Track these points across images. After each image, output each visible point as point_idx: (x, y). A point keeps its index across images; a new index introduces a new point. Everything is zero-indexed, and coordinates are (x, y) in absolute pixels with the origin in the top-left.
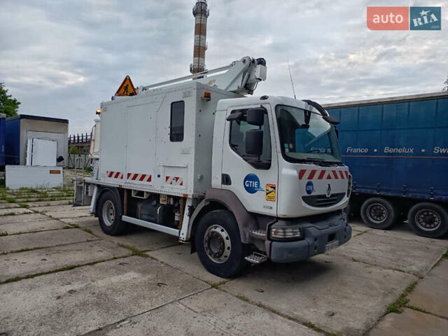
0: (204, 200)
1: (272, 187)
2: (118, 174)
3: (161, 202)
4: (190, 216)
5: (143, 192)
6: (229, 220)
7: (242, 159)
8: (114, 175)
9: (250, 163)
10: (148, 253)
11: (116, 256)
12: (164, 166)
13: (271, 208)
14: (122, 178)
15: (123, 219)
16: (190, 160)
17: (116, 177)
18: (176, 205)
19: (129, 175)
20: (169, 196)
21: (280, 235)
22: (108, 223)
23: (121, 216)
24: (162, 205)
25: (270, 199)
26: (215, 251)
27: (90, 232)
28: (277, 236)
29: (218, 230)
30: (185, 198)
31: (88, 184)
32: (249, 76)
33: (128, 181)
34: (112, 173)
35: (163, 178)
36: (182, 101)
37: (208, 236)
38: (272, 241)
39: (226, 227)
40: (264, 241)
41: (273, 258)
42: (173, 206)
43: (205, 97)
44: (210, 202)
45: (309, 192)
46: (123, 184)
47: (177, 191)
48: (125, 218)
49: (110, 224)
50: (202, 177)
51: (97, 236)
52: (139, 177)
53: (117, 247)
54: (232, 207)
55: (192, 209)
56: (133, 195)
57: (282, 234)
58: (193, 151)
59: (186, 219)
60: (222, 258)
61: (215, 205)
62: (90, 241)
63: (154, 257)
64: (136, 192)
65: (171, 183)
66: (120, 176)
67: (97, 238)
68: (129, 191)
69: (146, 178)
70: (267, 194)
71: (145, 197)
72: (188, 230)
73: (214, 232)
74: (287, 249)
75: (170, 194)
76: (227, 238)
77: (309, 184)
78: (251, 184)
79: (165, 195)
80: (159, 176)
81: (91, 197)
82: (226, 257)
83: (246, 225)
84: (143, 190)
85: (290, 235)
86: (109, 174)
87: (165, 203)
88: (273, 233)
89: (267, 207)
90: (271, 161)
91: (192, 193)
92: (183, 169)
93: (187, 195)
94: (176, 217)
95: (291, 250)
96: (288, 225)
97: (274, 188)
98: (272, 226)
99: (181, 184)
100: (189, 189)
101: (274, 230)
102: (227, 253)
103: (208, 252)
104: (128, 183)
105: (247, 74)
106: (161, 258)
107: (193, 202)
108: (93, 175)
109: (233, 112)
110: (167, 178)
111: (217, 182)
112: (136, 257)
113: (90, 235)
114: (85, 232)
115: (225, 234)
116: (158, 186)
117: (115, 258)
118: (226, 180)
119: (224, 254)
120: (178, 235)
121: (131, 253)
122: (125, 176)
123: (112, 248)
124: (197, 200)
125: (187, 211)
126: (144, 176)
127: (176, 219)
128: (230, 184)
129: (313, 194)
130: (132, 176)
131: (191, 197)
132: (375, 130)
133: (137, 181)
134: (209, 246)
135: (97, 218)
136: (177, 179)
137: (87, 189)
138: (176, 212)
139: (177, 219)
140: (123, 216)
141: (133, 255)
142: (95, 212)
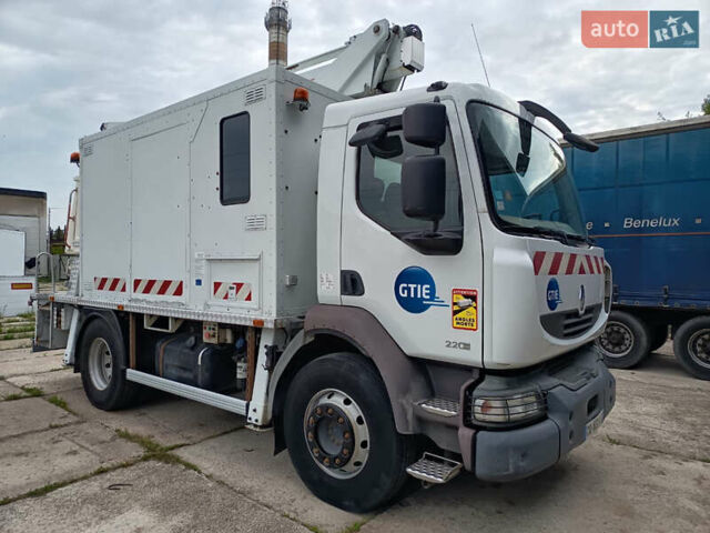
0: (302, 332)
1: (466, 297)
2: (116, 281)
3: (205, 340)
4: (270, 369)
5: (167, 318)
6: (363, 379)
7: (388, 233)
8: (108, 284)
9: (408, 241)
10: (178, 452)
11: (105, 465)
12: (208, 260)
13: (467, 346)
14: (124, 290)
15: (129, 377)
16: (266, 245)
17: (113, 288)
18: (239, 344)
19: (137, 283)
20: (222, 326)
21: (495, 414)
22: (100, 384)
23: (124, 372)
24: (208, 344)
25: (463, 325)
26: (333, 451)
27: (62, 405)
28: (487, 418)
29: (338, 400)
30: (258, 329)
31: (60, 305)
32: (388, 61)
33: (134, 296)
34: (104, 280)
35: (208, 286)
36: (246, 113)
37: (313, 414)
38: (478, 428)
39: (355, 393)
40: (457, 428)
41: (480, 471)
42: (232, 346)
43: (295, 99)
44: (317, 336)
45: (552, 305)
46: (125, 303)
47: (239, 312)
48: (134, 375)
49: (105, 386)
50: (294, 281)
51: (75, 414)
52: (157, 287)
53: (113, 439)
54: (370, 348)
55: (274, 355)
56: (147, 326)
57: (500, 411)
58: (272, 222)
59: (261, 376)
60: (350, 467)
61: (328, 342)
62: (56, 427)
63: (192, 460)
64: (153, 320)
65: (226, 297)
66: (120, 286)
67: (76, 419)
68: (139, 317)
69: (172, 288)
70: (455, 313)
71: (172, 328)
72: (267, 401)
73: (328, 407)
74: (516, 448)
75: (224, 321)
76: (360, 421)
77: (553, 286)
78: (413, 291)
79: (214, 323)
80: (199, 282)
81: (68, 331)
82: (358, 464)
83: (405, 391)
84: (165, 314)
85: (518, 411)
86: (98, 282)
87: (214, 341)
88: (478, 409)
89: (457, 345)
90: (461, 233)
91: (274, 316)
92: (252, 264)
93: (262, 322)
94: (238, 371)
95: (524, 451)
96: (510, 386)
97: (474, 298)
98: (475, 393)
99: (249, 298)
100: (265, 309)
101: (479, 402)
102: (361, 455)
103: (314, 453)
104: (137, 300)
105: (384, 57)
106: (207, 466)
107: (276, 336)
108: (69, 286)
109: (362, 127)
110: (217, 285)
111: (329, 289)
112: (152, 463)
113: (61, 411)
114: (53, 406)
115: (353, 411)
116: (196, 304)
117: (101, 472)
118: (352, 283)
119: (354, 459)
120: (243, 413)
121: (142, 452)
122: (130, 287)
123: (103, 442)
124: (286, 331)
125: (262, 359)
126: (166, 284)
127: (239, 376)
128: (362, 293)
129: (559, 309)
130: (142, 286)
131: (271, 326)
132: (605, 188)
133: (153, 296)
134: (316, 437)
135: (79, 375)
136: (239, 286)
137: (59, 315)
138: (239, 359)
139: (240, 374)
140: (129, 370)
141: (146, 459)
142: (73, 361)
